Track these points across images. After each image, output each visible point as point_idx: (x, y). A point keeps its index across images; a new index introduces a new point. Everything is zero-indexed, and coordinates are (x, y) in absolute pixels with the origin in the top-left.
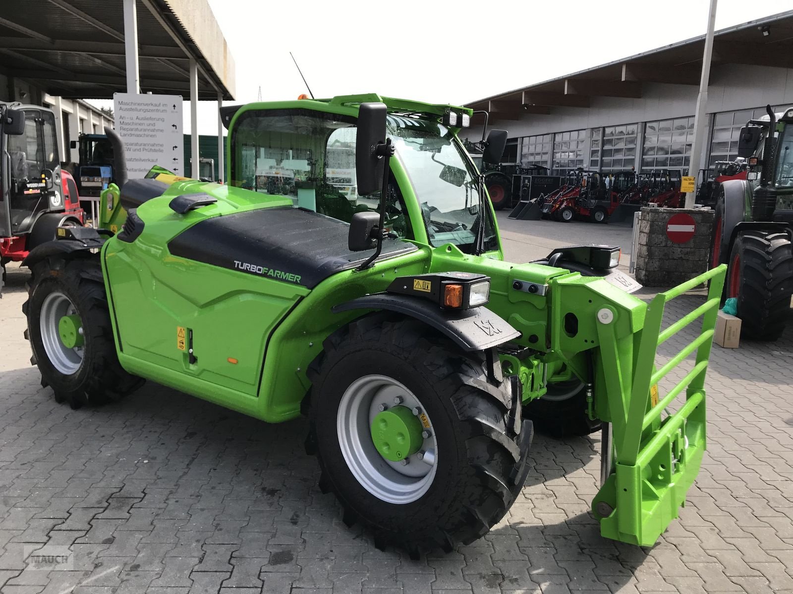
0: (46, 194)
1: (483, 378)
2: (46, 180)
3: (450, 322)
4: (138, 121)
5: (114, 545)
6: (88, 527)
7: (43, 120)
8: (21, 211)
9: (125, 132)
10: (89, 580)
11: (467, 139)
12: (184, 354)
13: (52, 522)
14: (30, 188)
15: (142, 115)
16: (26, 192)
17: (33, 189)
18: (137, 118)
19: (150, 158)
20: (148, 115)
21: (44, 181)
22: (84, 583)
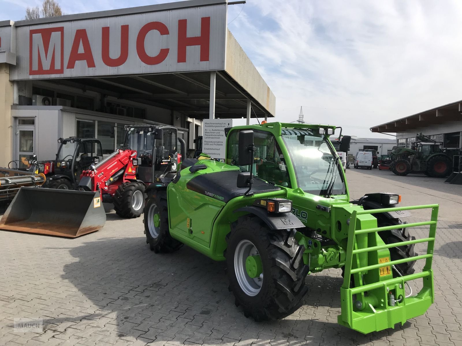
0: (170, 164)
1: (283, 243)
2: (171, 159)
3: (269, 218)
4: (213, 131)
5: (149, 298)
6: (143, 291)
7: (172, 133)
8: (160, 172)
9: (207, 137)
10: (136, 306)
11: (421, 133)
12: (189, 229)
13: (132, 288)
14: (164, 162)
15: (214, 128)
16: (161, 164)
17: (165, 162)
18: (212, 130)
19: (217, 148)
20: (217, 128)
21: (170, 159)
22: (134, 307)
